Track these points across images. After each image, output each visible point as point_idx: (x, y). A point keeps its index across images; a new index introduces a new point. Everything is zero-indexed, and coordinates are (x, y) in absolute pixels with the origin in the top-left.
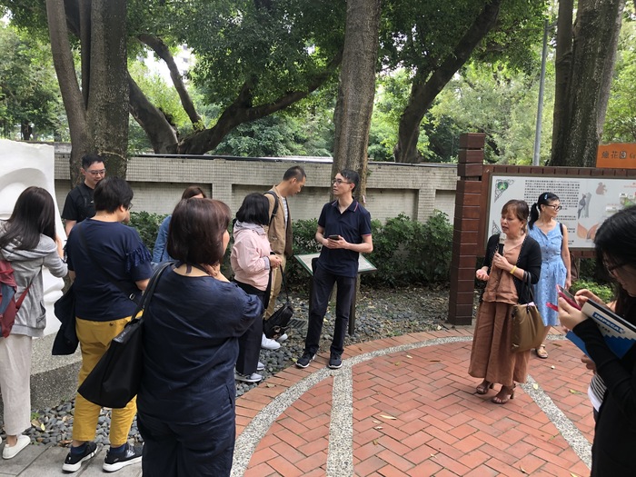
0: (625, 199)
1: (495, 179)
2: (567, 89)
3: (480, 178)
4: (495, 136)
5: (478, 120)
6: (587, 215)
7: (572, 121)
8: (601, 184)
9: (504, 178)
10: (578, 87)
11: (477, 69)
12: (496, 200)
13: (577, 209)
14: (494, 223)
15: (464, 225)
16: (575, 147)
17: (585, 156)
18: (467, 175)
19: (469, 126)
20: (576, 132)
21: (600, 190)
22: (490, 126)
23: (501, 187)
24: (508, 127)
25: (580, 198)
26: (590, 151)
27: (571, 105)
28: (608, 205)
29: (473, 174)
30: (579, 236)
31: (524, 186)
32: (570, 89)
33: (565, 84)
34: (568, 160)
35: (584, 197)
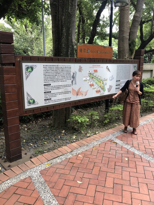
0: (90, 74)
1: (24, 65)
2: (57, 17)
3: (14, 64)
4: (29, 52)
5: (22, 47)
6: (76, 84)
7: (62, 34)
8: (80, 66)
9: (30, 64)
10: (62, 15)
11: (17, 21)
12: (26, 78)
13: (71, 81)
14: (27, 94)
15: (7, 97)
16: (64, 48)
17: (69, 53)
18: (3, 62)
19: (20, 49)
20: (64, 40)
21: (80, 70)
22: (27, 50)
23: (29, 70)
24: (33, 50)
25: (72, 74)
26: (71, 50)
27: (60, 25)
28: (84, 77)
29: (8, 62)
30: (73, 95)
31: (43, 69)
32: (59, 17)
33: (56, 16)
34: (62, 54)
35: (74, 74)
